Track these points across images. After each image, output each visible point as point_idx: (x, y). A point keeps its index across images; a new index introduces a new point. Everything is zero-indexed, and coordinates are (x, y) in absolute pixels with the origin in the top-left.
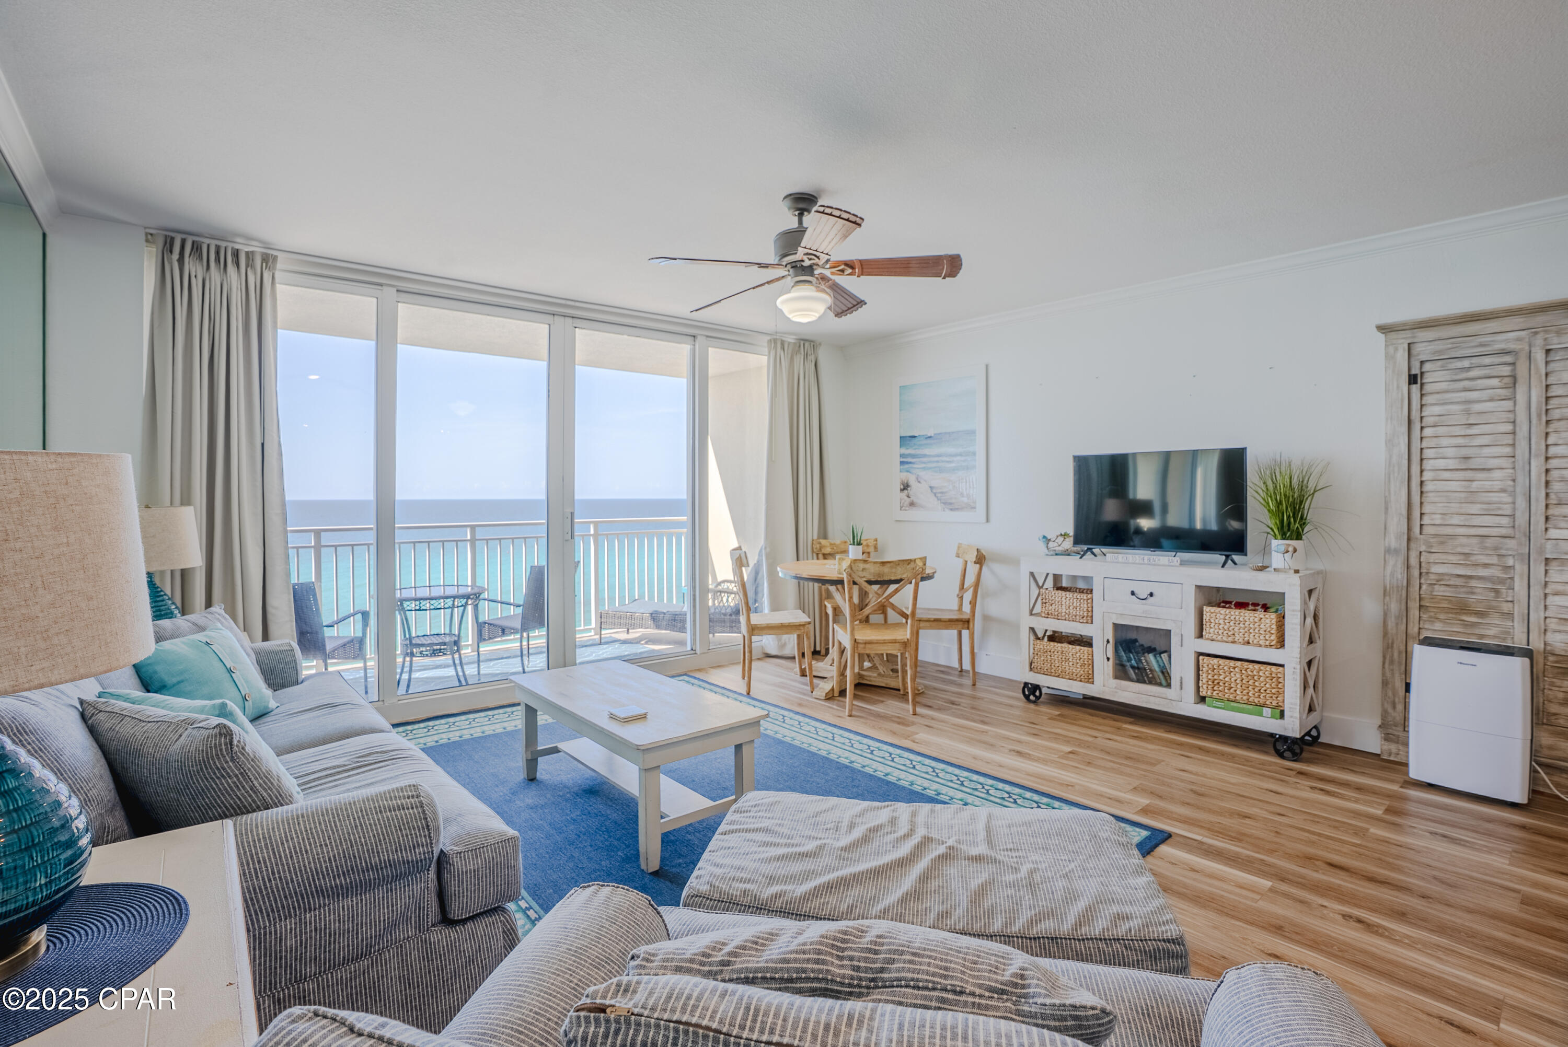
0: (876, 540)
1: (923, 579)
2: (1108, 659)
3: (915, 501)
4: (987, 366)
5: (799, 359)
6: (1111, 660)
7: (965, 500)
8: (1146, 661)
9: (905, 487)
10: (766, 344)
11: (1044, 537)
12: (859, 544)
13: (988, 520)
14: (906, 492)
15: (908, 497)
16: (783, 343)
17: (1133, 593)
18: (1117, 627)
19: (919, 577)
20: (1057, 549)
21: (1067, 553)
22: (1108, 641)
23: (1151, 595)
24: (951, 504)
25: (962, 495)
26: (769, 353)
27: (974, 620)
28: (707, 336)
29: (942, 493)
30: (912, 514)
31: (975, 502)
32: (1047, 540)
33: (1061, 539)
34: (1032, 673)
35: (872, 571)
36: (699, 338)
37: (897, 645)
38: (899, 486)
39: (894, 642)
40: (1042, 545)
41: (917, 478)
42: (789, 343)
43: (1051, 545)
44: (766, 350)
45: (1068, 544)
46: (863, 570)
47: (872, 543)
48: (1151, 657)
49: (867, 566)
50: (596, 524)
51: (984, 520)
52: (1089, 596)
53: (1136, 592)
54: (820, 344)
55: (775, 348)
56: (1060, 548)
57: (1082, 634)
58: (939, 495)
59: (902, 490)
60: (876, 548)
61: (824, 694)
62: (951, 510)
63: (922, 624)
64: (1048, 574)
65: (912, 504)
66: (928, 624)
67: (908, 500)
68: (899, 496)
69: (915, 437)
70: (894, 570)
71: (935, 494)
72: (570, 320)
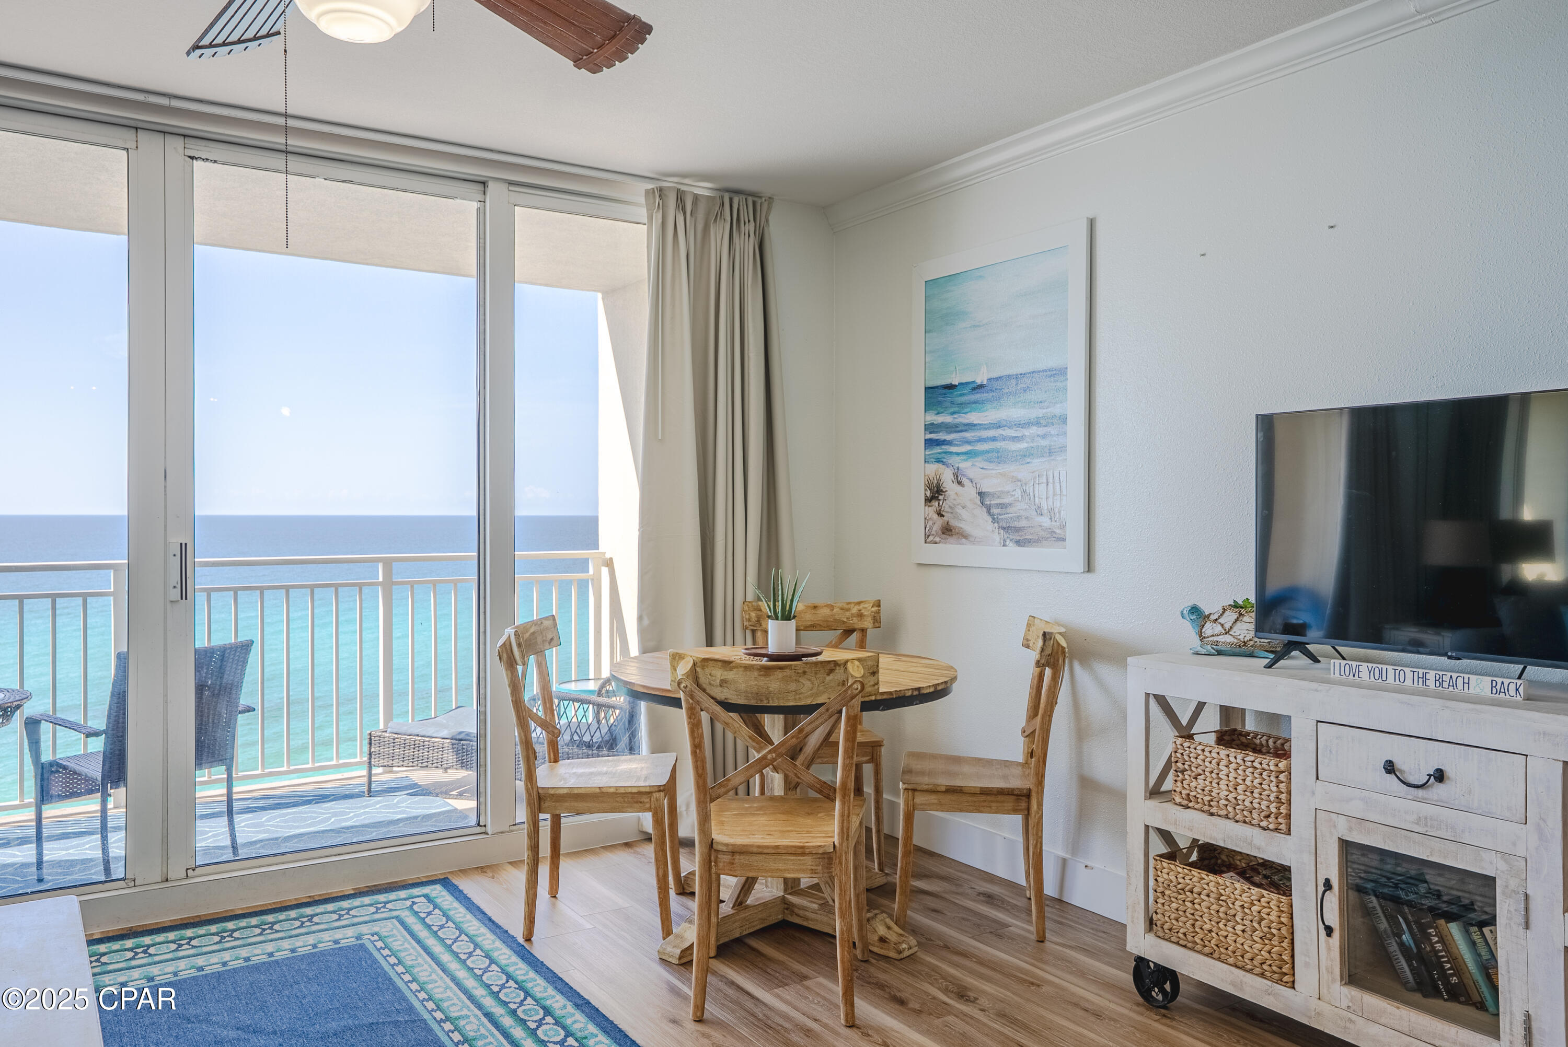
0: (878, 603)
1: (868, 706)
2: (1329, 931)
3: (953, 523)
4: (1092, 223)
5: (719, 233)
6: (1336, 934)
7: (1045, 521)
8: (1442, 940)
9: (935, 493)
10: (642, 200)
11: (1195, 610)
12: (787, 617)
13: (1089, 567)
14: (935, 503)
15: (940, 514)
16: (680, 197)
17: (1390, 768)
18: (1346, 846)
19: (857, 702)
20: (1221, 639)
21: (1243, 651)
22: (1328, 885)
23: (1440, 776)
24: (1018, 530)
25: (1039, 511)
26: (650, 218)
27: (1040, 793)
28: (511, 183)
29: (1002, 506)
30: (948, 551)
31: (1063, 527)
32: (1198, 615)
33: (1230, 616)
34: (1151, 937)
35: (743, 687)
36: (491, 185)
37: (808, 861)
38: (920, 493)
39: (800, 851)
40: (1187, 633)
41: (956, 475)
42: (696, 198)
43: (1209, 629)
44: (644, 212)
45: (1245, 629)
46: (723, 683)
47: (868, 610)
48: (1454, 930)
49: (730, 675)
50: (388, 563)
51: (1080, 565)
52: (1283, 764)
53: (1399, 764)
54: (770, 200)
55: (663, 208)
56: (1228, 639)
57: (1266, 858)
58: (995, 511)
59: (928, 500)
60: (876, 620)
61: (678, 951)
62: (1018, 543)
63: (920, 799)
64: (1201, 706)
65: (947, 530)
66: (933, 798)
67: (939, 522)
68: (920, 511)
69: (950, 387)
70: (793, 686)
71: (989, 509)
72: (179, 142)
